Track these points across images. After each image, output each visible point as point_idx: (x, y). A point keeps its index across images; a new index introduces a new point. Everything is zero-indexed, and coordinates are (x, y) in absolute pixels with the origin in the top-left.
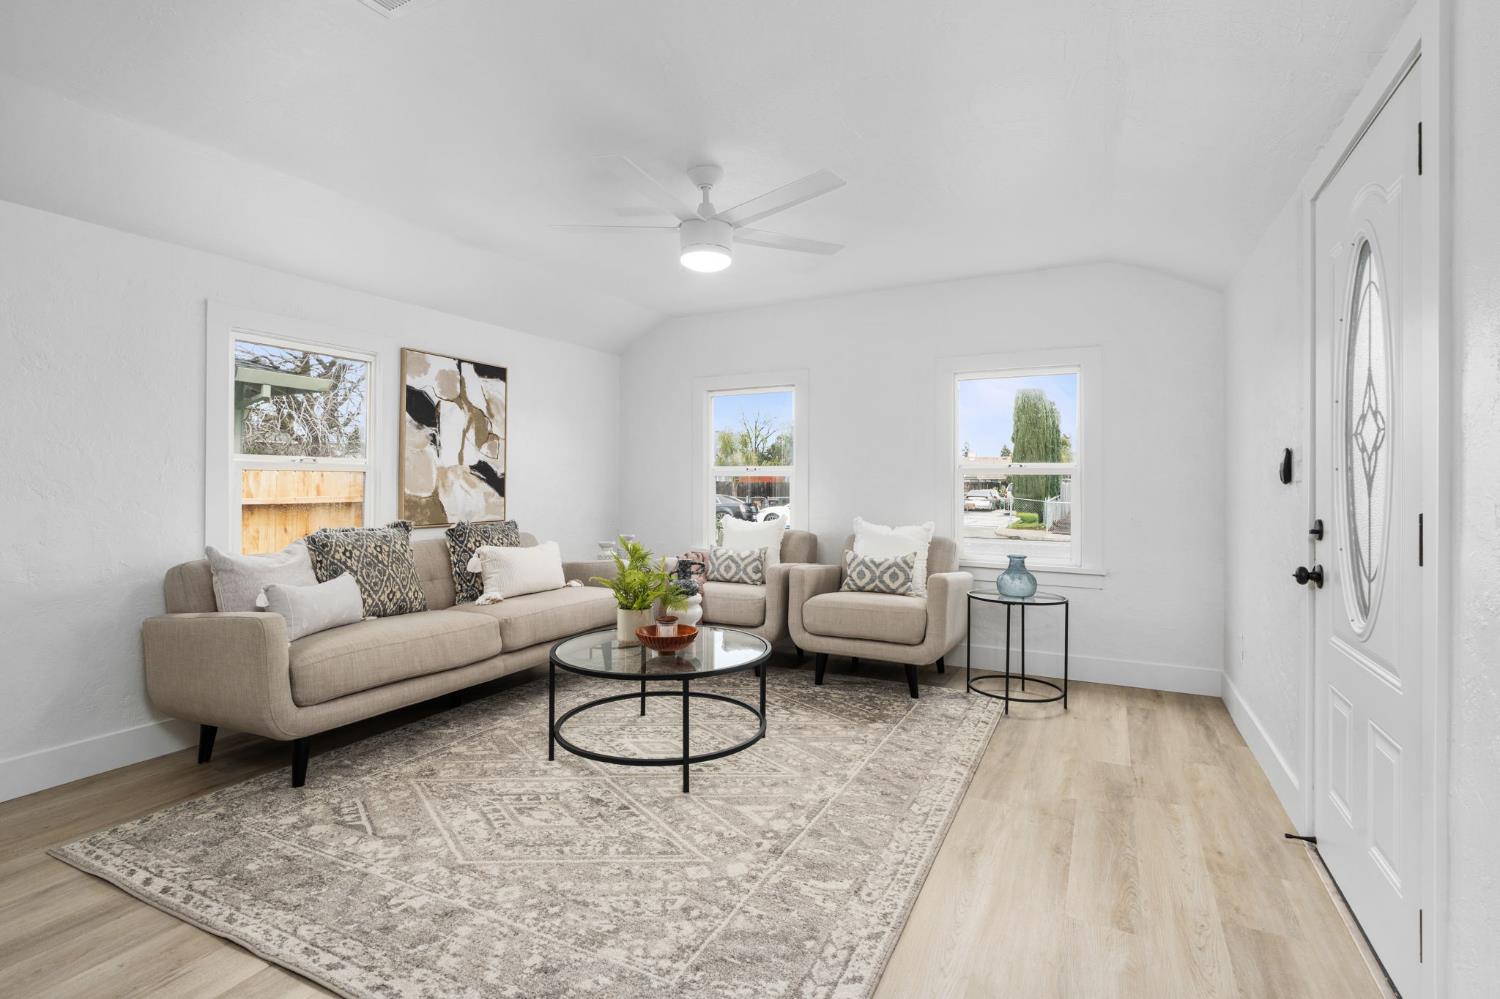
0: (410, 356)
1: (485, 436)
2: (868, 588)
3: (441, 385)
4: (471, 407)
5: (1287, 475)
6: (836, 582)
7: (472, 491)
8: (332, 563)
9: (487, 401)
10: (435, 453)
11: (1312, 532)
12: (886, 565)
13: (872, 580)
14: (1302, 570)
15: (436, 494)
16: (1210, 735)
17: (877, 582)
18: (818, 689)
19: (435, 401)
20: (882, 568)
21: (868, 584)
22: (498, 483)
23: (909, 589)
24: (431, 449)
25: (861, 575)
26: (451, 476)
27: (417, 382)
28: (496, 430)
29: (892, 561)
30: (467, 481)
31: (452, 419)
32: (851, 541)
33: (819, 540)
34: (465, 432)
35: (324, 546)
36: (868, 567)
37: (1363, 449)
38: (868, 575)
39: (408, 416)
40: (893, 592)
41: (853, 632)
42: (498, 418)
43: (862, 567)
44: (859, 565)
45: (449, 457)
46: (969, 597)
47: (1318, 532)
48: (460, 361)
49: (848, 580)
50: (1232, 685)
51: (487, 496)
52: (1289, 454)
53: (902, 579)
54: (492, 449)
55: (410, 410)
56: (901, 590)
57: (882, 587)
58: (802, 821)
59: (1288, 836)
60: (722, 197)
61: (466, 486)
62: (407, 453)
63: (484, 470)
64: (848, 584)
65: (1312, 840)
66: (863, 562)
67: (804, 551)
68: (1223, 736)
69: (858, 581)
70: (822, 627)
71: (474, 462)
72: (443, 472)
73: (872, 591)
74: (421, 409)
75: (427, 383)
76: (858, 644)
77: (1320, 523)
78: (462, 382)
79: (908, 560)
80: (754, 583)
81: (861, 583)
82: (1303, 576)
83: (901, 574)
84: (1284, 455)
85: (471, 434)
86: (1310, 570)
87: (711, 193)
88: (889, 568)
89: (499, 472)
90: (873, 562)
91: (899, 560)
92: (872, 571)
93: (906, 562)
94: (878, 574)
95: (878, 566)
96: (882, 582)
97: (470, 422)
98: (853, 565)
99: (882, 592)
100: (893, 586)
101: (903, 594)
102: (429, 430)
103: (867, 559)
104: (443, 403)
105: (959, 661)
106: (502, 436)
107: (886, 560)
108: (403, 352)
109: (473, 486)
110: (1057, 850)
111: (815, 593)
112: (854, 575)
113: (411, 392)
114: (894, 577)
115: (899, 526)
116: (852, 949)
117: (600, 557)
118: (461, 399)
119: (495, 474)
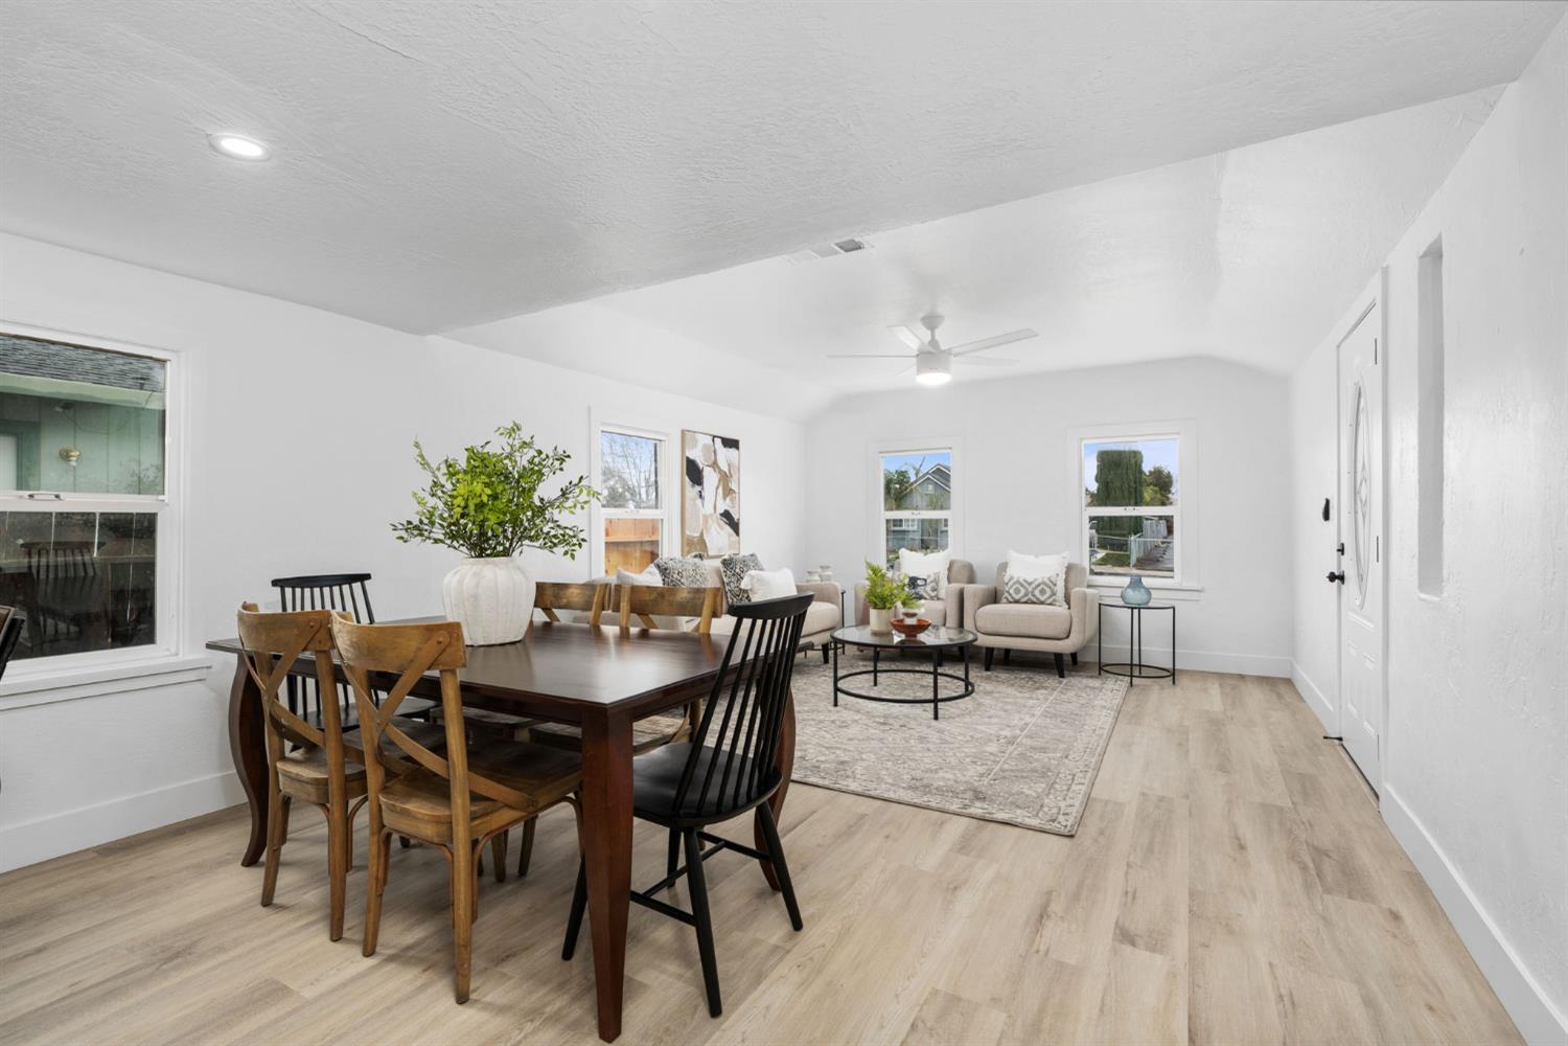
0: (688, 435)
1: (728, 492)
2: (1023, 600)
3: (704, 456)
4: (720, 471)
5: (1326, 516)
6: (994, 597)
7: (722, 533)
8: (672, 581)
9: (729, 465)
10: (701, 505)
11: (1339, 550)
12: (1037, 583)
13: (1026, 595)
14: (1332, 574)
15: (702, 534)
16: (1280, 696)
17: (1030, 596)
18: (989, 673)
19: (701, 466)
20: (1033, 586)
21: (1023, 597)
22: (734, 526)
23: (1054, 600)
24: (699, 501)
25: (1017, 591)
26: (710, 521)
27: (691, 454)
28: (733, 486)
29: (1040, 581)
30: (719, 525)
31: (710, 478)
32: (1004, 567)
33: (975, 567)
34: (717, 488)
35: (666, 569)
36: (1022, 585)
37: (1361, 501)
38: (1023, 591)
39: (687, 478)
40: (1042, 603)
41: (1015, 631)
42: (735, 477)
43: (1017, 585)
44: (1015, 583)
45: (709, 509)
46: (1100, 605)
47: (1341, 550)
48: (714, 437)
49: (1006, 595)
50: (1299, 669)
51: (730, 535)
52: (1328, 502)
53: (1049, 593)
54: (732, 500)
55: (688, 474)
56: (1049, 601)
57: (1035, 600)
58: (1018, 732)
59: (1325, 738)
60: (945, 337)
61: (719, 529)
62: (687, 506)
63: (727, 515)
64: (1006, 598)
65: (1340, 739)
66: (1018, 582)
67: (965, 574)
68: (1289, 697)
69: (1014, 595)
70: (990, 629)
71: (722, 511)
72: (706, 518)
73: (1026, 603)
74: (694, 473)
75: (696, 454)
76: (1019, 640)
77: (1343, 545)
78: (715, 452)
79: (1053, 579)
80: (932, 598)
81: (1017, 597)
82: (1332, 577)
83: (1048, 590)
84: (1324, 502)
85: (720, 490)
86: (1337, 574)
87: (937, 332)
88: (1039, 585)
89: (736, 517)
90: (1025, 581)
91: (1046, 580)
92: (1025, 588)
93: (1051, 581)
94: (1030, 589)
95: (1030, 584)
96: (1034, 596)
97: (720, 481)
98: (1010, 584)
99: (1033, 603)
100: (1042, 599)
101: (1050, 604)
102: (698, 488)
103: (1021, 580)
104: (705, 468)
105: (1092, 657)
106: (737, 491)
107: (1036, 580)
108: (683, 431)
109: (722, 528)
110: (1180, 745)
111: (982, 605)
112: (1011, 591)
113: (688, 459)
114: (1043, 592)
115: (1043, 555)
116: (1074, 775)
117: (808, 581)
118: (715, 465)
119: (733, 519)
